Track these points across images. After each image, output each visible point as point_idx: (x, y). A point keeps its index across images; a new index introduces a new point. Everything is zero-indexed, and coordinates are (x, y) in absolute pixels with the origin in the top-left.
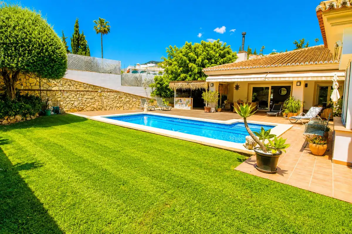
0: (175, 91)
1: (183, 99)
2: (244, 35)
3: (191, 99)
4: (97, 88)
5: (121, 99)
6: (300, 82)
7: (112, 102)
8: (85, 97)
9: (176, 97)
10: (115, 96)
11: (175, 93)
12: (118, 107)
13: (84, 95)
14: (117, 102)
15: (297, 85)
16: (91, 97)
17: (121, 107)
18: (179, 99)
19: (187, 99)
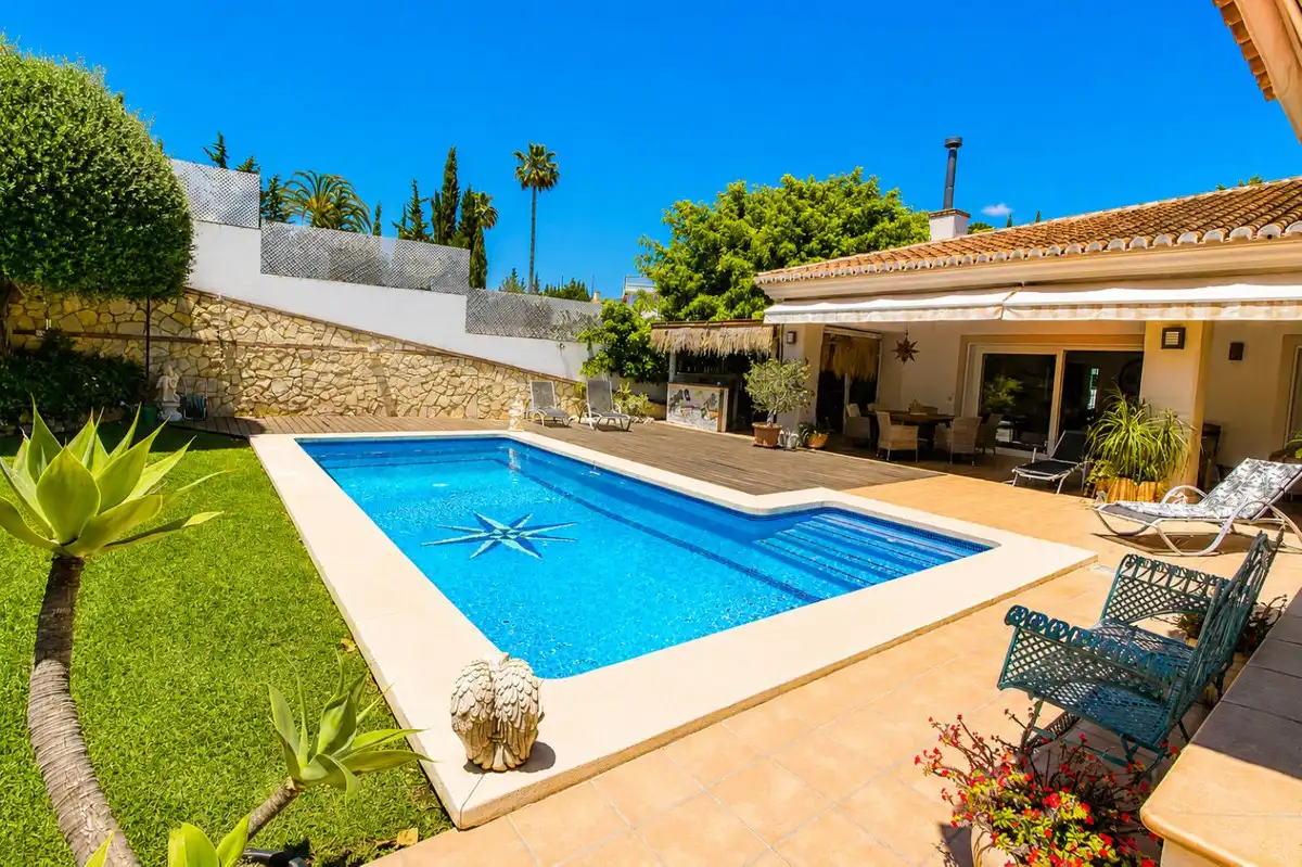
0: (672, 360)
1: (693, 390)
2: (953, 147)
3: (722, 394)
4: (362, 337)
5: (457, 381)
6: (1181, 329)
7: (420, 389)
8: (314, 366)
9: (675, 382)
10: (434, 368)
11: (672, 367)
12: (443, 408)
13: (311, 360)
14: (441, 390)
15: (1164, 346)
16: (335, 368)
17: (455, 407)
18: (683, 387)
19: (709, 391)
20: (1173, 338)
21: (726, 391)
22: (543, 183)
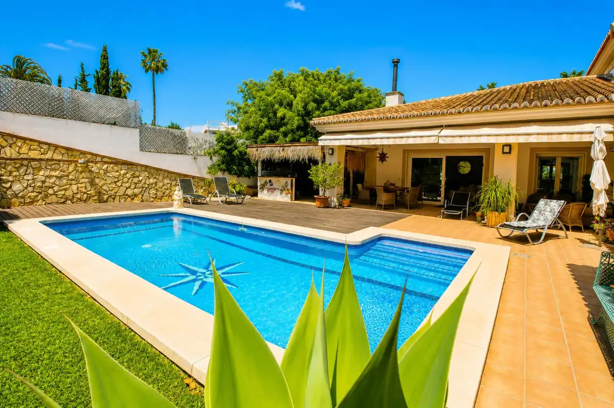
0: (260, 164)
1: (273, 179)
2: (396, 63)
3: (292, 181)
4: (75, 153)
5: (136, 180)
6: (509, 145)
7: (114, 186)
8: (42, 173)
9: (263, 176)
10: (122, 172)
11: (259, 168)
12: (129, 196)
13: (40, 169)
14: (127, 185)
15: (503, 153)
16: (57, 173)
17: (136, 195)
18: (268, 179)
19: (283, 180)
20: (507, 149)
21: (294, 180)
22: (157, 70)
